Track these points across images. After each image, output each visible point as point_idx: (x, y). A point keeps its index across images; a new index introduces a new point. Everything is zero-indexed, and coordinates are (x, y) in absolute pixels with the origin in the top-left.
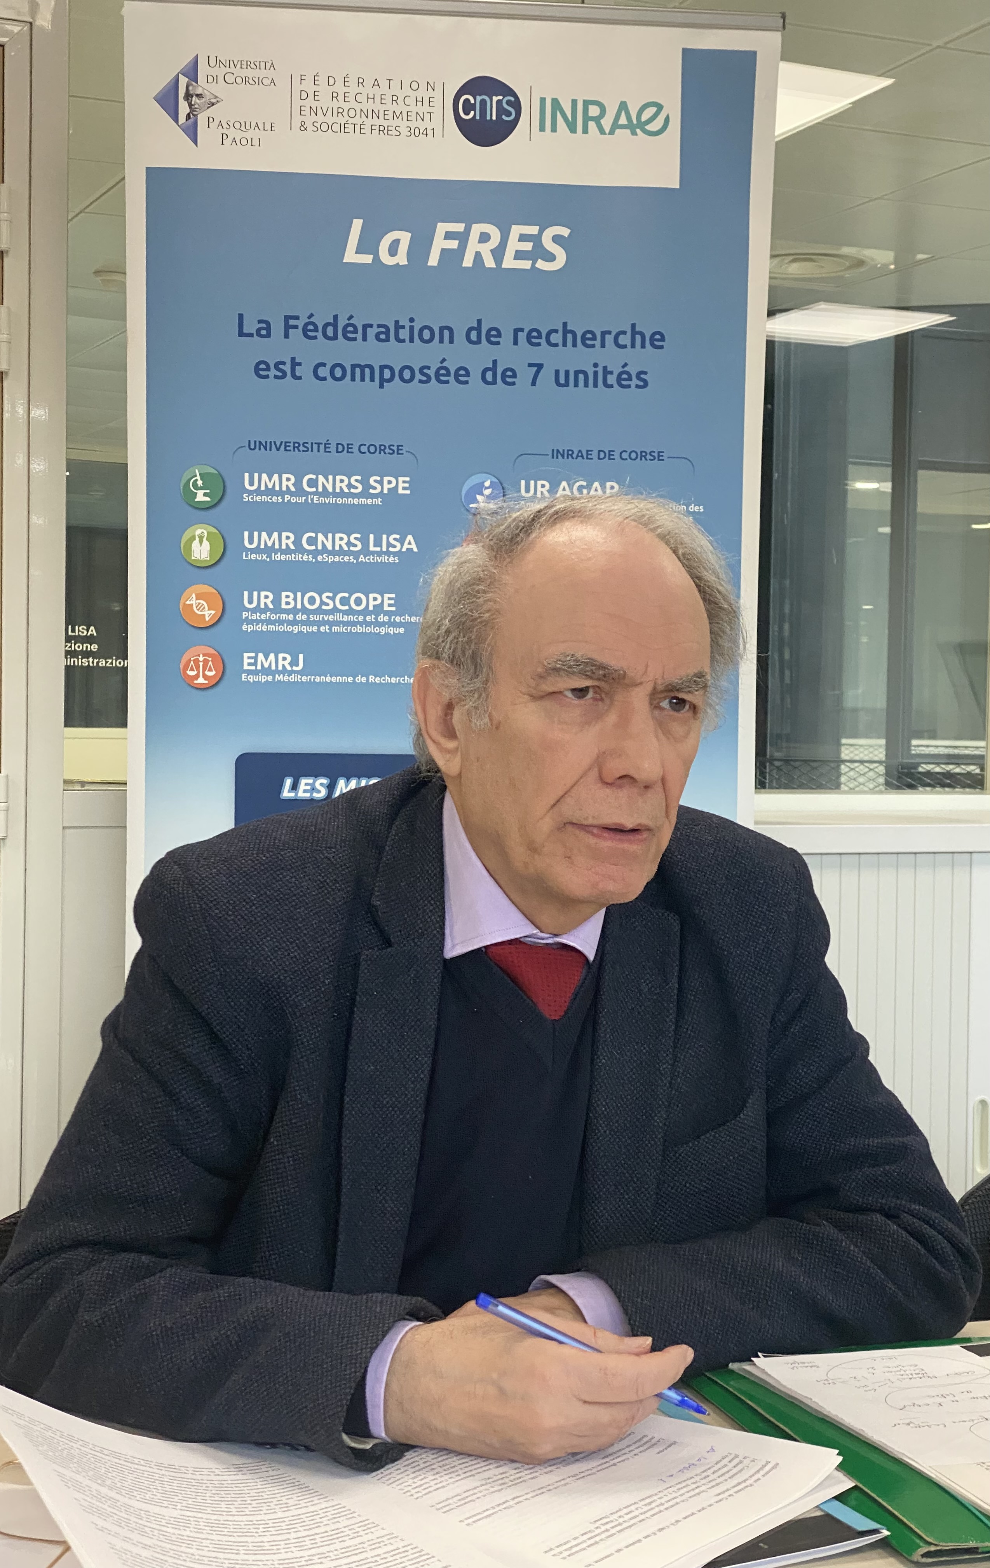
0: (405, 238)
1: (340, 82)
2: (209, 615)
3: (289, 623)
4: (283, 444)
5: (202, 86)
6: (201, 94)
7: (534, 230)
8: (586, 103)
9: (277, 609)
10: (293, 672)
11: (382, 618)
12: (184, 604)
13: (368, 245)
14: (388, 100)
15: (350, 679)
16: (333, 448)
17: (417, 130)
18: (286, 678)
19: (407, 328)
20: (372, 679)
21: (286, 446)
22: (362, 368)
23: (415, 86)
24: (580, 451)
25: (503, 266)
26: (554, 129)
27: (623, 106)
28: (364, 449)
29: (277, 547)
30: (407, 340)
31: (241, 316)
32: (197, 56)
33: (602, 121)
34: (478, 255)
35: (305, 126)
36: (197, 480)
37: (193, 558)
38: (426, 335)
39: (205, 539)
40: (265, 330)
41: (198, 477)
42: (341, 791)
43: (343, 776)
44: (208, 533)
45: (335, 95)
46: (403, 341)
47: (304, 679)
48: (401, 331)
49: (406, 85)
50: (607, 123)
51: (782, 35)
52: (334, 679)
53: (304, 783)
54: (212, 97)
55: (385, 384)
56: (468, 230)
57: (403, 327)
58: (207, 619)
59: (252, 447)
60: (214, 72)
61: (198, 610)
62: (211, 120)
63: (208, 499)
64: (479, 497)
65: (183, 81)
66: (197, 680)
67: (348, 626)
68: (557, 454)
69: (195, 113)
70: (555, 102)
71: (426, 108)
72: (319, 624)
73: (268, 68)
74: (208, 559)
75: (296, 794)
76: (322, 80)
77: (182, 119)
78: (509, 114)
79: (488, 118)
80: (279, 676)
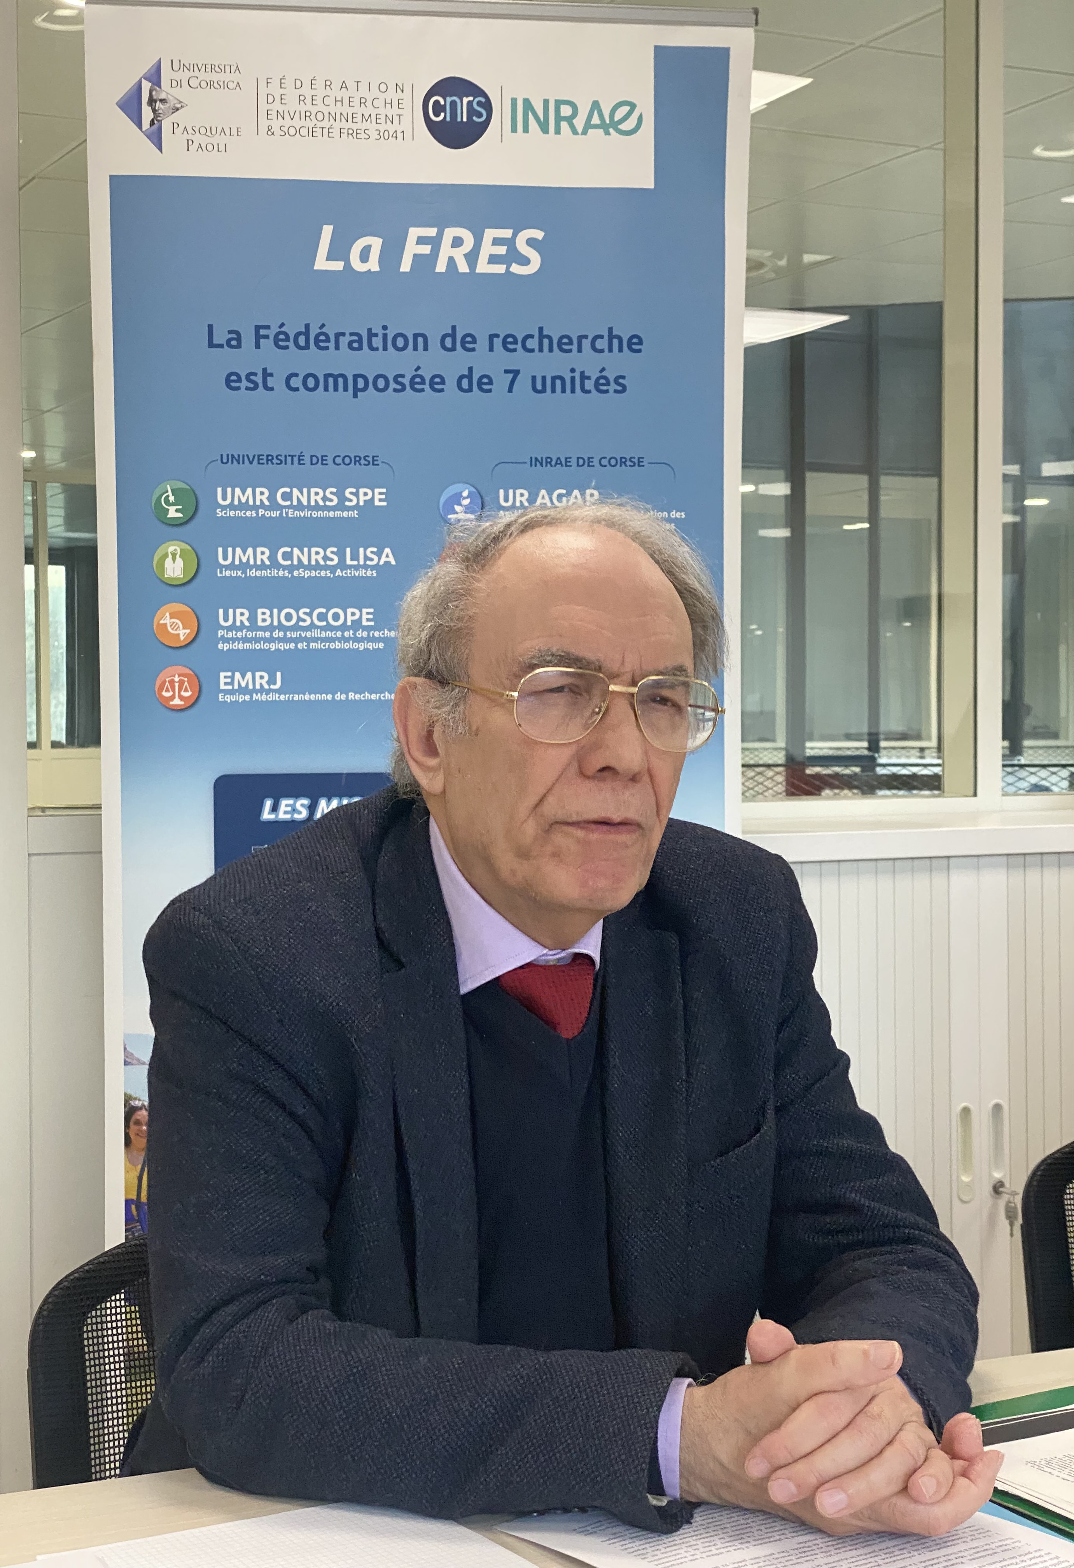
0: (376, 243)
1: (307, 84)
2: (184, 634)
3: (266, 640)
4: (256, 457)
5: (166, 90)
6: (164, 99)
7: (507, 233)
8: (558, 103)
9: (253, 625)
10: (271, 690)
11: (359, 634)
12: (158, 624)
13: (339, 251)
14: (356, 102)
15: (330, 697)
16: (307, 460)
17: (386, 133)
18: (264, 697)
19: (381, 336)
20: (351, 696)
21: (259, 459)
22: (336, 378)
23: (383, 87)
24: (559, 458)
25: (477, 271)
26: (526, 130)
27: (596, 105)
28: (338, 460)
29: (252, 562)
30: (381, 348)
31: (210, 327)
32: (160, 59)
33: (574, 121)
34: (451, 260)
35: (272, 131)
36: (168, 496)
37: (166, 576)
38: (400, 342)
39: (178, 556)
40: (235, 340)
41: (170, 493)
42: (323, 810)
43: (323, 796)
44: (181, 550)
45: (302, 98)
46: (377, 349)
47: (282, 697)
48: (374, 339)
49: (374, 87)
50: (579, 123)
51: (756, 31)
52: (313, 697)
53: (285, 803)
54: (176, 101)
55: (359, 393)
56: (440, 234)
57: (376, 335)
58: (182, 638)
59: (225, 460)
60: (177, 76)
61: (173, 629)
62: (176, 125)
63: (180, 515)
64: (458, 508)
65: (146, 86)
66: (172, 700)
67: (326, 642)
68: (536, 462)
69: (159, 118)
70: (527, 103)
71: (395, 111)
72: (296, 641)
73: (233, 71)
74: (182, 576)
75: (277, 816)
76: (289, 83)
77: (146, 125)
78: (480, 115)
79: (459, 119)
80: (257, 695)
